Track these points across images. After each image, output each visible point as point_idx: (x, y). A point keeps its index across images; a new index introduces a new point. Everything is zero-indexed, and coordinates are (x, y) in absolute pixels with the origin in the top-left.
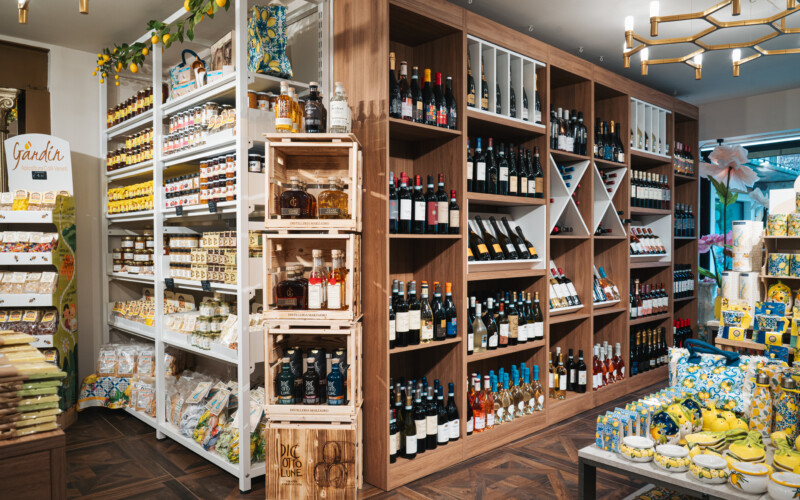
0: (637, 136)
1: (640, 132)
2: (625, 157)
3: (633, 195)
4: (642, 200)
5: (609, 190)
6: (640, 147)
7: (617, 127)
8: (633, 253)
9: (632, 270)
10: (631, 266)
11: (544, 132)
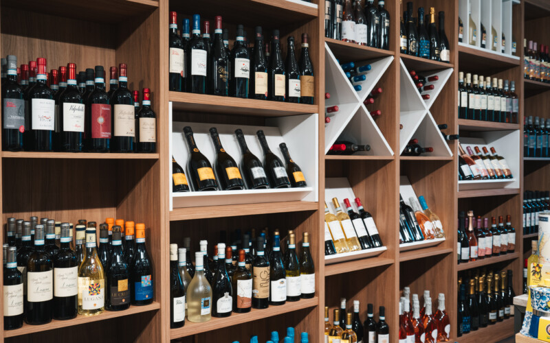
0: (468, 29)
1: (472, 24)
2: (451, 55)
3: (464, 105)
4: (477, 111)
5: (425, 97)
6: (473, 43)
7: (440, 16)
8: (463, 177)
9: (460, 200)
10: (458, 194)
11: (315, 14)
